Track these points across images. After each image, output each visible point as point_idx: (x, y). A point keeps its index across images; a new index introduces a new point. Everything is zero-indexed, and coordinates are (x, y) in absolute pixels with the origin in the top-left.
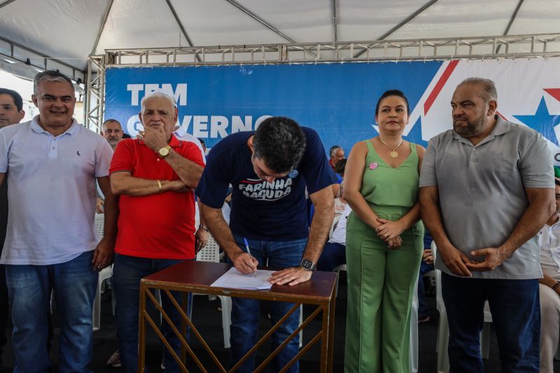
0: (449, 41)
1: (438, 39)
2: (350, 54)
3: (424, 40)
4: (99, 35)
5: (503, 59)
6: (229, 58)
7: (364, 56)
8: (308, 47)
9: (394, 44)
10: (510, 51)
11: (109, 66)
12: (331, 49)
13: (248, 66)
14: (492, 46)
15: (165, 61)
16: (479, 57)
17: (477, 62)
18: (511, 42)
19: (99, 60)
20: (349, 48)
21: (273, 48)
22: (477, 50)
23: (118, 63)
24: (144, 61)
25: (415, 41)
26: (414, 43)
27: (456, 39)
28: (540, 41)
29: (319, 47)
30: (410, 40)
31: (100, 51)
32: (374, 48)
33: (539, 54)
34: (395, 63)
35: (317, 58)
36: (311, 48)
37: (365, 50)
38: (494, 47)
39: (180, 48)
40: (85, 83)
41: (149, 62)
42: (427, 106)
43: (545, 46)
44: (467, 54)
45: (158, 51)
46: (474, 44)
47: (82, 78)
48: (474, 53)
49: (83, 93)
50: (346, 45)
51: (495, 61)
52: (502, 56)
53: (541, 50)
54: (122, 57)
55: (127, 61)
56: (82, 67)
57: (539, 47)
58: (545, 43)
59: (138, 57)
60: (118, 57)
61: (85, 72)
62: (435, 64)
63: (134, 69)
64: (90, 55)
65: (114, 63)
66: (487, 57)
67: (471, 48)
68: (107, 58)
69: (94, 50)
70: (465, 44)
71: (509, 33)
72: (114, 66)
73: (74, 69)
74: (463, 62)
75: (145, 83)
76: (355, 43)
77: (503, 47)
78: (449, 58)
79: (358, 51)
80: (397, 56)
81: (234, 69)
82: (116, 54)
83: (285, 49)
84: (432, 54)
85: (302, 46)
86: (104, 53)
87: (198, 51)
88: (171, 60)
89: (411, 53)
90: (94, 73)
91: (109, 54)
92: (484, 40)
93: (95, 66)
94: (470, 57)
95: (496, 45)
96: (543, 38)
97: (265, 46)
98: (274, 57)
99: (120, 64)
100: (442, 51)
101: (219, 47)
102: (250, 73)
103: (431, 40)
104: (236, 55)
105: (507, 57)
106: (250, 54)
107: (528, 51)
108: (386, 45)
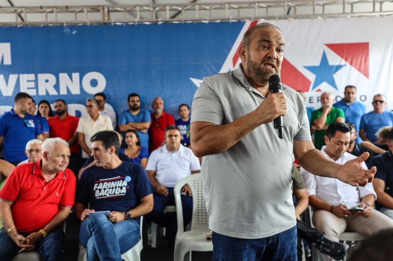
0: (250, 5)
1: (240, 3)
2: (167, 15)
3: (229, 3)
5: (292, 19)
6: (52, 18)
7: (179, 17)
8: (128, 9)
9: (204, 7)
10: (298, 13)
12: (149, 10)
13: (72, 26)
14: (282, 9)
18: (298, 5)
20: (165, 10)
21: (95, 9)
25: (221, 4)
27: (254, 3)
28: (319, 5)
29: (138, 8)
30: (217, 4)
32: (187, 10)
33: (319, 15)
34: (205, 23)
35: (137, 19)
36: (131, 9)
37: (180, 12)
38: (285, 10)
43: (323, 9)
44: (264, 15)
46: (269, 6)
48: (270, 14)
50: (163, 7)
51: (286, 21)
52: (291, 17)
53: (321, 12)
57: (319, 10)
58: (323, 6)
62: (239, 24)
66: (280, 18)
67: (267, 10)
70: (262, 7)
76: (171, 5)
78: (250, 19)
79: (174, 13)
80: (207, 17)
81: (59, 28)
83: (106, 10)
84: (236, 16)
85: (123, 7)
87: (19, 11)
92: (277, 4)
94: (267, 18)
95: (287, 9)
96: (321, 2)
97: (87, 7)
98: (97, 17)
100: (244, 13)
101: (41, 7)
102: (74, 32)
103: (234, 3)
104: (59, 14)
105: (295, 18)
106: (73, 14)
107: (311, 13)
108: (197, 7)
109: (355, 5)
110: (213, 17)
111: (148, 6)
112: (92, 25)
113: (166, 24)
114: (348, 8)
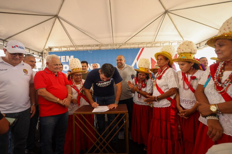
0: (142, 43)
1: (139, 43)
2: (117, 47)
3: (136, 43)
4: (46, 43)
5: (154, 47)
6: (85, 48)
9: (128, 44)
10: (156, 46)
11: (50, 51)
12: (112, 46)
13: (91, 50)
15: (67, 50)
16: (149, 47)
17: (148, 48)
18: (156, 43)
19: (46, 50)
21: (97, 45)
22: (148, 45)
23: (52, 50)
24: (60, 49)
25: (133, 43)
26: (133, 44)
27: (143, 43)
29: (109, 45)
31: (47, 47)
32: (123, 45)
34: (129, 49)
35: (109, 48)
36: (107, 45)
37: (121, 46)
38: (152, 45)
39: (71, 46)
40: (42, 57)
41: (62, 50)
42: (138, 59)
43: (163, 45)
45: (64, 47)
46: (147, 44)
47: (41, 55)
48: (147, 46)
49: (41, 59)
50: (116, 45)
51: (152, 48)
54: (54, 49)
55: (55, 50)
56: (41, 52)
57: (162, 45)
59: (58, 49)
60: (52, 49)
61: (42, 53)
62: (139, 49)
63: (57, 52)
64: (44, 48)
65: (51, 50)
66: (150, 47)
68: (49, 49)
69: (45, 47)
70: (145, 44)
71: (155, 41)
72: (51, 51)
73: (38, 52)
74: (145, 48)
75: (61, 56)
76: (119, 44)
77: (154, 44)
78: (142, 47)
79: (119, 46)
80: (129, 47)
81: (87, 51)
82: (52, 48)
83: (100, 46)
84: (138, 46)
85: (105, 45)
86: (48, 48)
87: (76, 47)
88: (68, 49)
89: (132, 46)
90: (45, 53)
91: (50, 48)
92: (150, 43)
93: (45, 51)
94: (147, 47)
96: (163, 42)
97: (95, 45)
98: (98, 48)
99: (53, 51)
100: (140, 46)
101: (82, 45)
102: (91, 52)
103: (137, 43)
104: (87, 47)
105: (155, 47)
106: (91, 47)
107: (160, 45)
108: (126, 44)
109: (172, 43)
110: (131, 47)
111: (112, 44)
112: (96, 50)
113: (117, 49)
114: (170, 44)
